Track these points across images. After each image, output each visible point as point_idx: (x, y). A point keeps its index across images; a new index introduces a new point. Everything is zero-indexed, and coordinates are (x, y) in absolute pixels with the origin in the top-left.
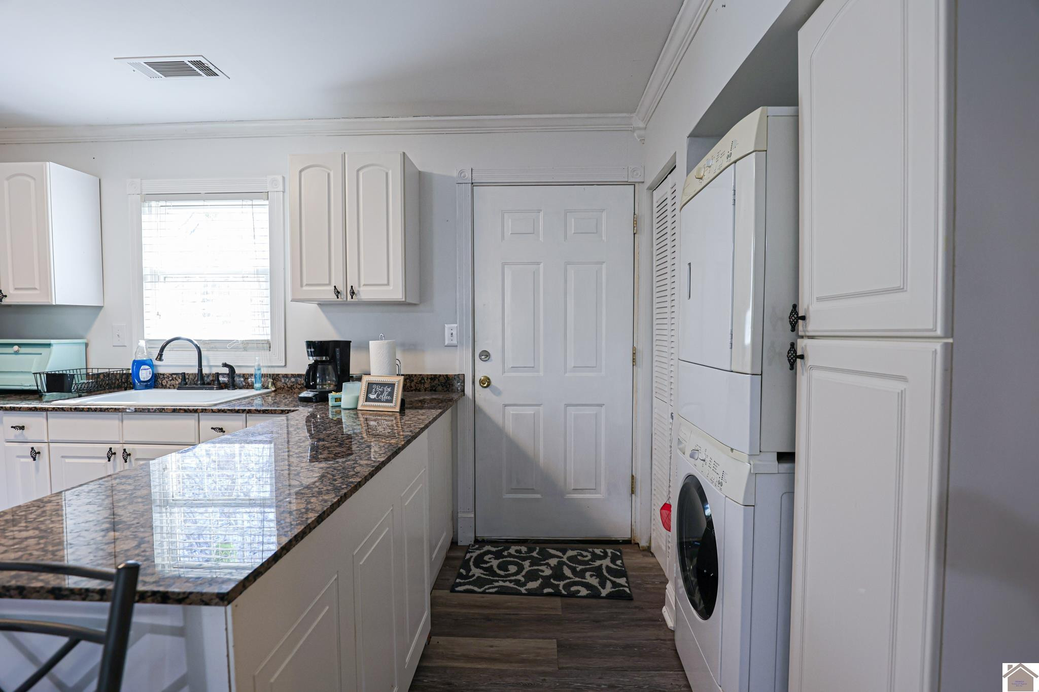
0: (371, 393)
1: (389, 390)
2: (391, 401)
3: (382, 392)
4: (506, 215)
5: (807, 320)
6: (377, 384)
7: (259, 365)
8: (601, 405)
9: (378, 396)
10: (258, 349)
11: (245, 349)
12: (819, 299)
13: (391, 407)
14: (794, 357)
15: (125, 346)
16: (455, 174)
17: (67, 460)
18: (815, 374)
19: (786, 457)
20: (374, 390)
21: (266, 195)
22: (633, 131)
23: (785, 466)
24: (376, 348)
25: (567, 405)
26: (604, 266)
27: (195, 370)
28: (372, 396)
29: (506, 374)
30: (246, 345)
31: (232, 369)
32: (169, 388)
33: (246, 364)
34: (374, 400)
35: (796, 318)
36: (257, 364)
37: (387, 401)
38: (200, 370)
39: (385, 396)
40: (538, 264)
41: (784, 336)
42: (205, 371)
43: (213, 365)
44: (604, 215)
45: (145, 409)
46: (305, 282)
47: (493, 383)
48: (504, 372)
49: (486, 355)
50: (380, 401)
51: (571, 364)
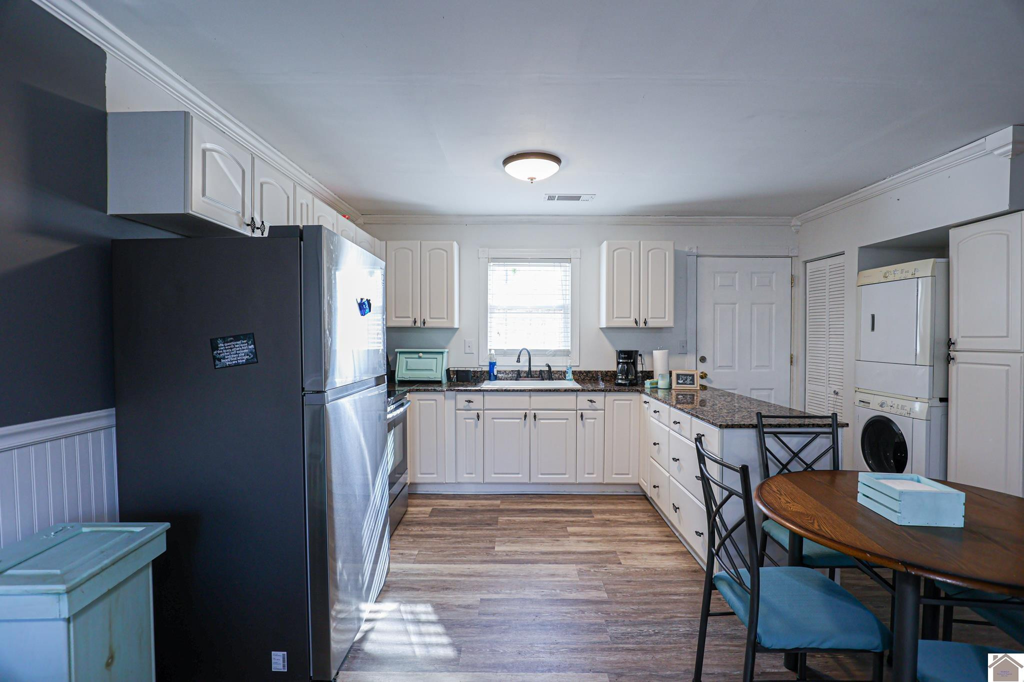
0: (679, 380)
1: (691, 378)
2: (694, 384)
3: (686, 379)
4: (716, 274)
5: (956, 344)
6: (682, 375)
7: (570, 365)
8: (772, 389)
9: (684, 381)
10: (561, 355)
11: (554, 356)
12: (962, 337)
13: (694, 387)
14: (949, 359)
15: (473, 353)
16: (687, 249)
17: (495, 420)
18: (960, 365)
19: (945, 400)
20: (681, 378)
21: (569, 260)
22: (791, 227)
23: (944, 404)
24: (658, 354)
25: (751, 389)
26: (774, 306)
27: (527, 369)
28: (680, 382)
29: (715, 371)
30: (556, 353)
31: (549, 366)
32: (504, 380)
33: (558, 365)
34: (682, 384)
35: (950, 343)
36: (569, 364)
37: (690, 384)
38: (530, 368)
39: (688, 381)
40: (735, 304)
41: (942, 350)
42: (533, 369)
43: (539, 364)
44: (774, 275)
45: (540, 390)
46: (615, 316)
47: (708, 377)
48: (714, 369)
49: (703, 359)
50: (686, 384)
51: (755, 364)
